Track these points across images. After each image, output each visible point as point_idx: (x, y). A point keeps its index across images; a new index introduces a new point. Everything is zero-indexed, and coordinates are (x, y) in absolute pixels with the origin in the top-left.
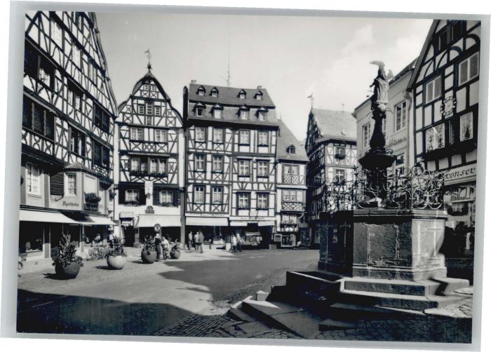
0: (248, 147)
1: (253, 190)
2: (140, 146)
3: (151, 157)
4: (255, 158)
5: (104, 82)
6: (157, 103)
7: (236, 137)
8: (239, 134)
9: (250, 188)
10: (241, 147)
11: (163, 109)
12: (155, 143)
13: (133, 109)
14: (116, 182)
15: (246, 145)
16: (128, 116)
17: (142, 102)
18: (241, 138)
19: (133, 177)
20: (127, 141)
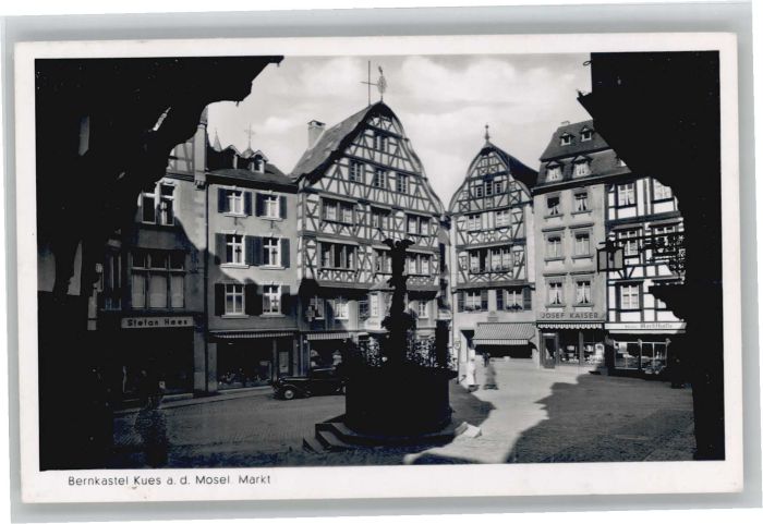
0: (634, 209)
1: (646, 277)
2: (479, 237)
3: (492, 249)
4: (647, 224)
5: (421, 184)
6: (498, 179)
7: (611, 197)
8: (616, 192)
9: (641, 275)
10: (620, 211)
11: (505, 183)
12: (497, 229)
13: (470, 194)
14: (454, 284)
15: (630, 206)
16: (464, 203)
17: (479, 182)
18: (620, 196)
19: (472, 276)
20: (464, 234)
